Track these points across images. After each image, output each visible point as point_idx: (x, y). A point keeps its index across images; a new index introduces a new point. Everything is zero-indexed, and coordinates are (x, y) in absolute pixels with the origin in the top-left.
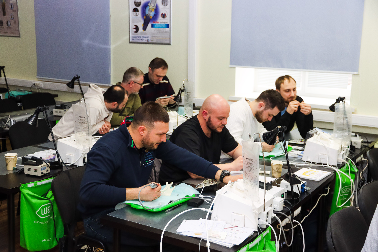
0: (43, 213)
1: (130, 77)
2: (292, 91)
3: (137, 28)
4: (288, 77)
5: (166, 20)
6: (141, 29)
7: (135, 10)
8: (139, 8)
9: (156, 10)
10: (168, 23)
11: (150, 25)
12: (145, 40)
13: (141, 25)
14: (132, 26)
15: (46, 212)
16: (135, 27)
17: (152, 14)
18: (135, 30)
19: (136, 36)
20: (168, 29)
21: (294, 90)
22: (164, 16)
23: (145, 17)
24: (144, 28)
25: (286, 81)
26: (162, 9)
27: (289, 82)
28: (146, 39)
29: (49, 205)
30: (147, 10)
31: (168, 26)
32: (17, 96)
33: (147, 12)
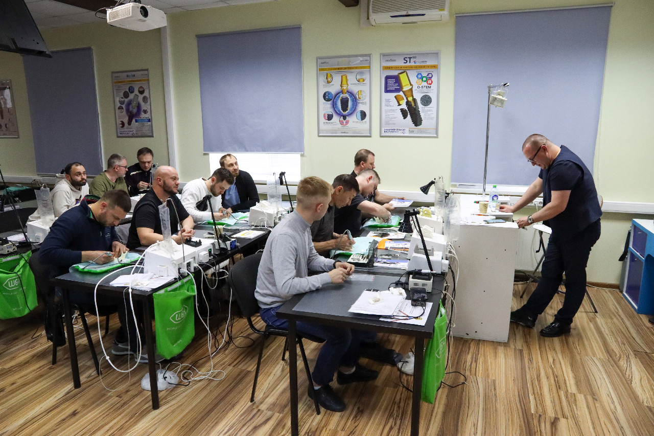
0: (11, 285)
1: (114, 162)
2: (235, 165)
3: (123, 124)
4: (229, 155)
5: (147, 116)
6: (126, 124)
7: (120, 108)
8: (124, 106)
9: (139, 107)
10: (150, 118)
11: (134, 121)
12: (130, 134)
13: (126, 120)
14: (119, 122)
15: (13, 284)
16: (121, 123)
17: (135, 111)
18: (121, 125)
19: (122, 130)
20: (149, 123)
21: (236, 163)
22: (145, 112)
23: (129, 114)
24: (130, 123)
25: (228, 158)
26: (144, 106)
27: (231, 158)
28: (132, 133)
29: (17, 278)
30: (131, 107)
31: (149, 120)
32: (15, 191)
33: (131, 109)
